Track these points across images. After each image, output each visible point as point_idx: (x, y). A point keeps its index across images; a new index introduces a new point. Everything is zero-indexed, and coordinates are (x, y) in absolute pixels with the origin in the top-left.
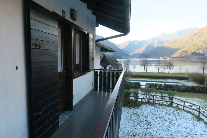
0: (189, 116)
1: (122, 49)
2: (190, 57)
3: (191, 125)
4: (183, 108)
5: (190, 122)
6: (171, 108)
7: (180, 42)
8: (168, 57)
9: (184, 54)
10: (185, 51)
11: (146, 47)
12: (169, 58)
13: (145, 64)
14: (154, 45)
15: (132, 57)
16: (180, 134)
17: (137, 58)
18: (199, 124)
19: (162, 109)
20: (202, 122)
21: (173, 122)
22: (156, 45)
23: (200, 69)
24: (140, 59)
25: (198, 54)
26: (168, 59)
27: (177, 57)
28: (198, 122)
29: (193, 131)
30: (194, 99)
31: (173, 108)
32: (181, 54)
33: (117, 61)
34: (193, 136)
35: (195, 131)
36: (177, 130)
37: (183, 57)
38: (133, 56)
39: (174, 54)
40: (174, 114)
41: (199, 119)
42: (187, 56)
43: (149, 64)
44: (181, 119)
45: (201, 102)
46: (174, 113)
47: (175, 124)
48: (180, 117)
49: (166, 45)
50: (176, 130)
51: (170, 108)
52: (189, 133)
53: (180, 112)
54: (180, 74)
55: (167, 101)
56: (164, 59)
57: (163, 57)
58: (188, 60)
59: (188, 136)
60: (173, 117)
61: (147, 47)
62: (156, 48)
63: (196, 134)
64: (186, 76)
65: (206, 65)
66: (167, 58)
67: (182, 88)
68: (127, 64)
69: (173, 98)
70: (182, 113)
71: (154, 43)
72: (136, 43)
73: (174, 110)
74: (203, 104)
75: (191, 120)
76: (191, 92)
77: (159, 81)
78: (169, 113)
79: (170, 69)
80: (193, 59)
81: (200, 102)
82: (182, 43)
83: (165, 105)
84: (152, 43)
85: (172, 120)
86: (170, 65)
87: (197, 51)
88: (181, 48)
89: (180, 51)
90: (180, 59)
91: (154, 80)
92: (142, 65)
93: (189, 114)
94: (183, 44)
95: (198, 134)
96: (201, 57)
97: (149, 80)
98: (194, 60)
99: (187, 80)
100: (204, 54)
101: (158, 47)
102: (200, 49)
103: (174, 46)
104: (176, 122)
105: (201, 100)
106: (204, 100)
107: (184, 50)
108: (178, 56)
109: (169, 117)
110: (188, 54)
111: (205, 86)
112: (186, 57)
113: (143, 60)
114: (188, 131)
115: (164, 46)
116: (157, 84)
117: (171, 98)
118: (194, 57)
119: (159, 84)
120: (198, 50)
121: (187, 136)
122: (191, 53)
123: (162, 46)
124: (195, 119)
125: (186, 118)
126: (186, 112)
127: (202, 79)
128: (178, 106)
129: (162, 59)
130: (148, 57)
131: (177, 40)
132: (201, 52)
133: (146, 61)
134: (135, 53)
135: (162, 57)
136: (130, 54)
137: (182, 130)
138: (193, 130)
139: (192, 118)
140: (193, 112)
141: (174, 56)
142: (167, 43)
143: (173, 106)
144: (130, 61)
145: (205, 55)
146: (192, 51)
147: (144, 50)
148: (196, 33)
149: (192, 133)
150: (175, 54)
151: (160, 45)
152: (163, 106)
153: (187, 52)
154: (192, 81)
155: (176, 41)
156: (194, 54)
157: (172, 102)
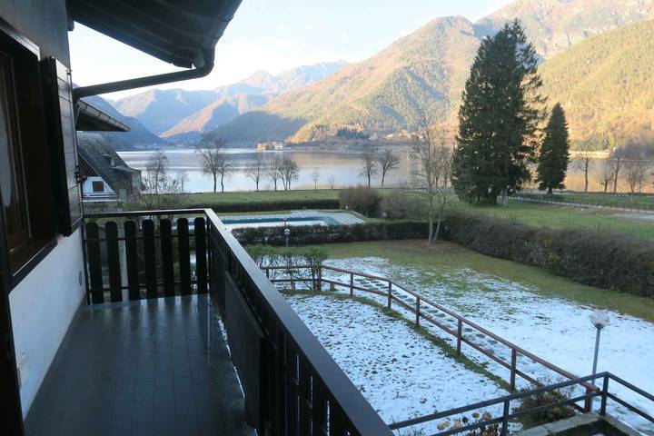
0: (368, 311)
1: (132, 118)
2: (334, 143)
3: (378, 337)
4: (349, 293)
5: (373, 329)
6: (321, 297)
7: (309, 100)
8: (278, 142)
9: (319, 136)
10: (322, 126)
11: (213, 112)
12: (281, 147)
13: (216, 166)
14: (237, 105)
15: (171, 143)
16: (357, 369)
17: (188, 146)
18: (394, 331)
19: (297, 306)
20: (400, 322)
21: (334, 340)
22: (243, 107)
23: (362, 174)
24: (198, 153)
25: (354, 135)
26: (279, 148)
27: (303, 144)
28: (392, 324)
29: (387, 354)
30: (365, 259)
31: (324, 297)
32: (313, 135)
33: (120, 161)
34: (389, 366)
35: (391, 353)
36: (350, 359)
37: (317, 144)
38: (171, 140)
39: (293, 134)
40: (331, 314)
41: (390, 315)
42: (328, 141)
43: (228, 165)
44: (352, 324)
45: (382, 267)
46: (331, 310)
47: (339, 343)
48: (348, 321)
49: (273, 108)
50: (347, 359)
51: (316, 299)
52: (379, 361)
53: (346, 305)
54: (316, 191)
55: (304, 280)
56: (267, 148)
57: (265, 144)
58: (331, 151)
59: (377, 370)
60: (330, 323)
61: (217, 113)
62: (245, 115)
63: (395, 360)
64: (335, 197)
65: (373, 165)
66: (276, 147)
67: (332, 233)
68: (158, 167)
69: (320, 267)
70: (348, 308)
71: (236, 101)
72: (179, 97)
73: (328, 302)
74: (386, 270)
75: (376, 322)
76: (353, 241)
77: (267, 217)
78: (317, 313)
79: (288, 179)
80: (341, 149)
81: (379, 266)
82: (313, 102)
83: (302, 292)
84: (230, 101)
85: (329, 333)
86: (288, 167)
87: (350, 128)
88: (312, 116)
89: (310, 125)
90: (311, 149)
91: (253, 217)
92: (206, 171)
93: (366, 306)
94: (316, 106)
95: (398, 356)
96: (360, 141)
97: (237, 218)
98: (344, 151)
99: (338, 208)
100: (365, 134)
101: (249, 113)
102: (358, 121)
103: (294, 112)
104: (340, 338)
105: (380, 261)
106: (387, 260)
107: (318, 122)
108: (306, 141)
109: (320, 325)
110: (329, 133)
111: (383, 221)
112: (324, 142)
113: (208, 155)
114: (376, 355)
115: (265, 110)
116: (265, 229)
117: (317, 269)
118: (345, 143)
119: (271, 228)
120: (353, 124)
121: (375, 372)
122: (336, 132)
123: (261, 109)
124: (383, 316)
125: (361, 318)
126: (358, 303)
127: (373, 201)
128: (333, 289)
129: (261, 148)
130: (223, 144)
131: (301, 94)
132: (360, 129)
133: (219, 157)
134: (181, 132)
135: (261, 142)
136: (164, 135)
137: (361, 356)
138: (386, 348)
139: (376, 316)
140: (371, 298)
141: (295, 139)
142: (274, 101)
143: (323, 289)
144: (165, 158)
145: (367, 137)
146: (339, 127)
147: (206, 121)
148: (346, 78)
149: (385, 360)
150: (298, 134)
151: (254, 109)
152: (297, 296)
153: (327, 128)
154: (349, 209)
155: (298, 97)
156: (342, 133)
157: (320, 280)
